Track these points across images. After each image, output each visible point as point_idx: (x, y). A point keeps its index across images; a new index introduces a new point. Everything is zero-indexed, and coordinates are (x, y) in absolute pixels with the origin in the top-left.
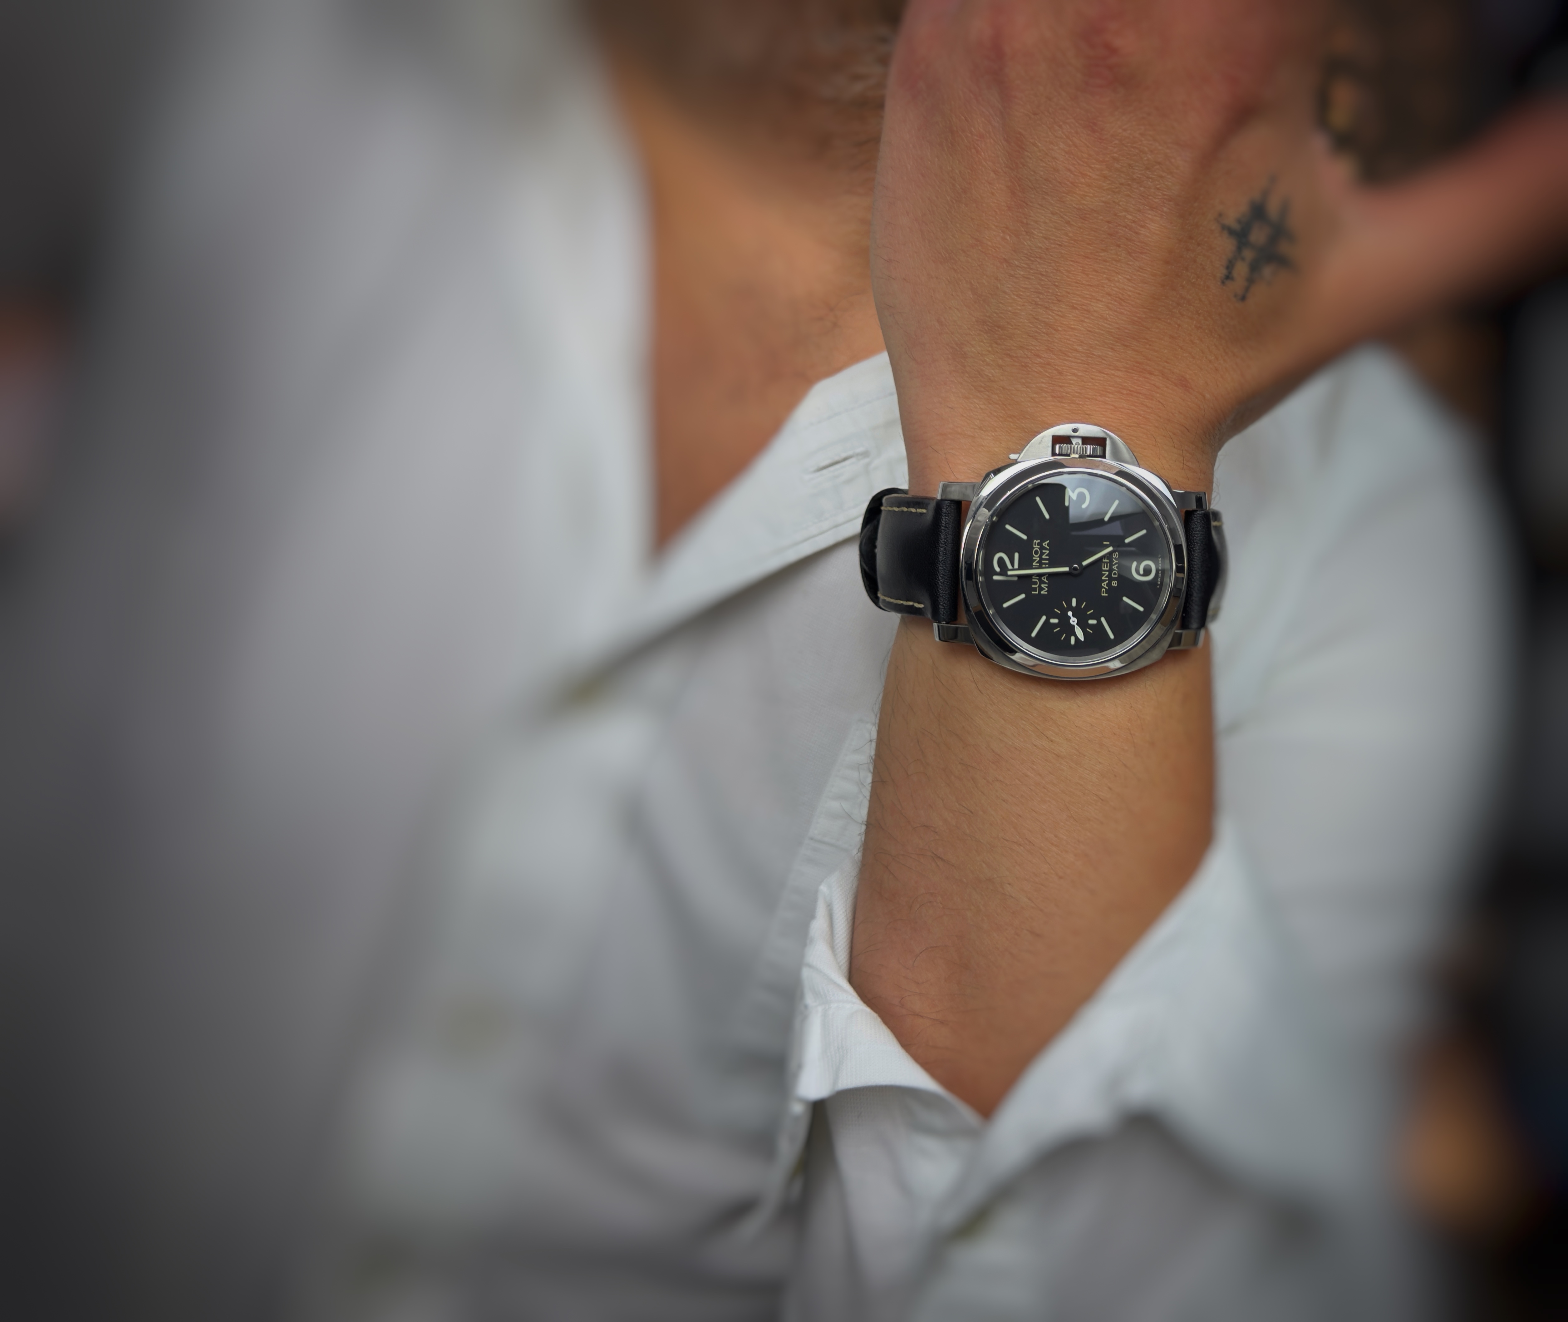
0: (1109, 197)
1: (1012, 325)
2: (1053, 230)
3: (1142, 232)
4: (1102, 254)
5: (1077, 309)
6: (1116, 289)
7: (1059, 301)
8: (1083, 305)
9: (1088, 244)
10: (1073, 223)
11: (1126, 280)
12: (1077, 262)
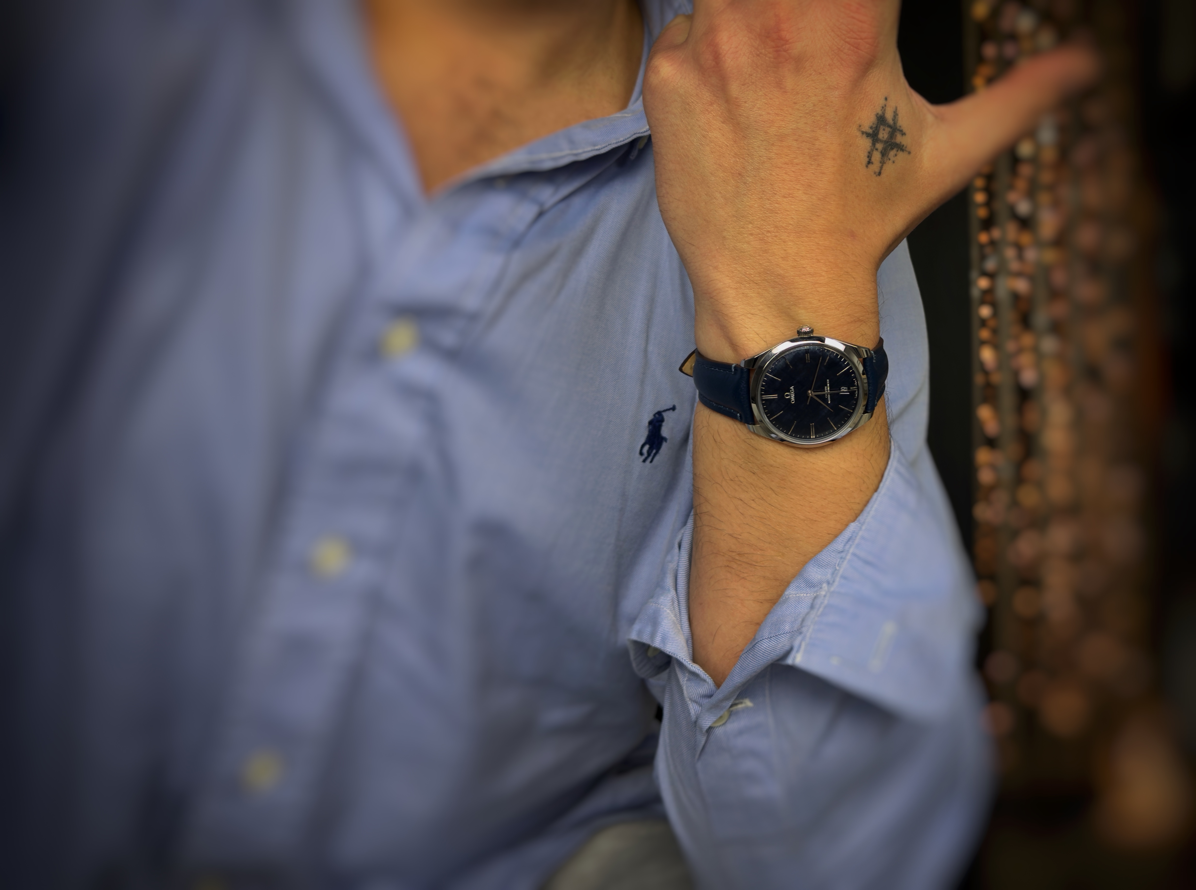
0: (795, 126)
1: (750, 214)
2: (765, 150)
3: (816, 143)
4: (794, 161)
5: (787, 197)
6: (807, 181)
7: (776, 194)
8: (790, 194)
9: (787, 156)
10: (775, 144)
11: (812, 174)
12: (782, 167)
